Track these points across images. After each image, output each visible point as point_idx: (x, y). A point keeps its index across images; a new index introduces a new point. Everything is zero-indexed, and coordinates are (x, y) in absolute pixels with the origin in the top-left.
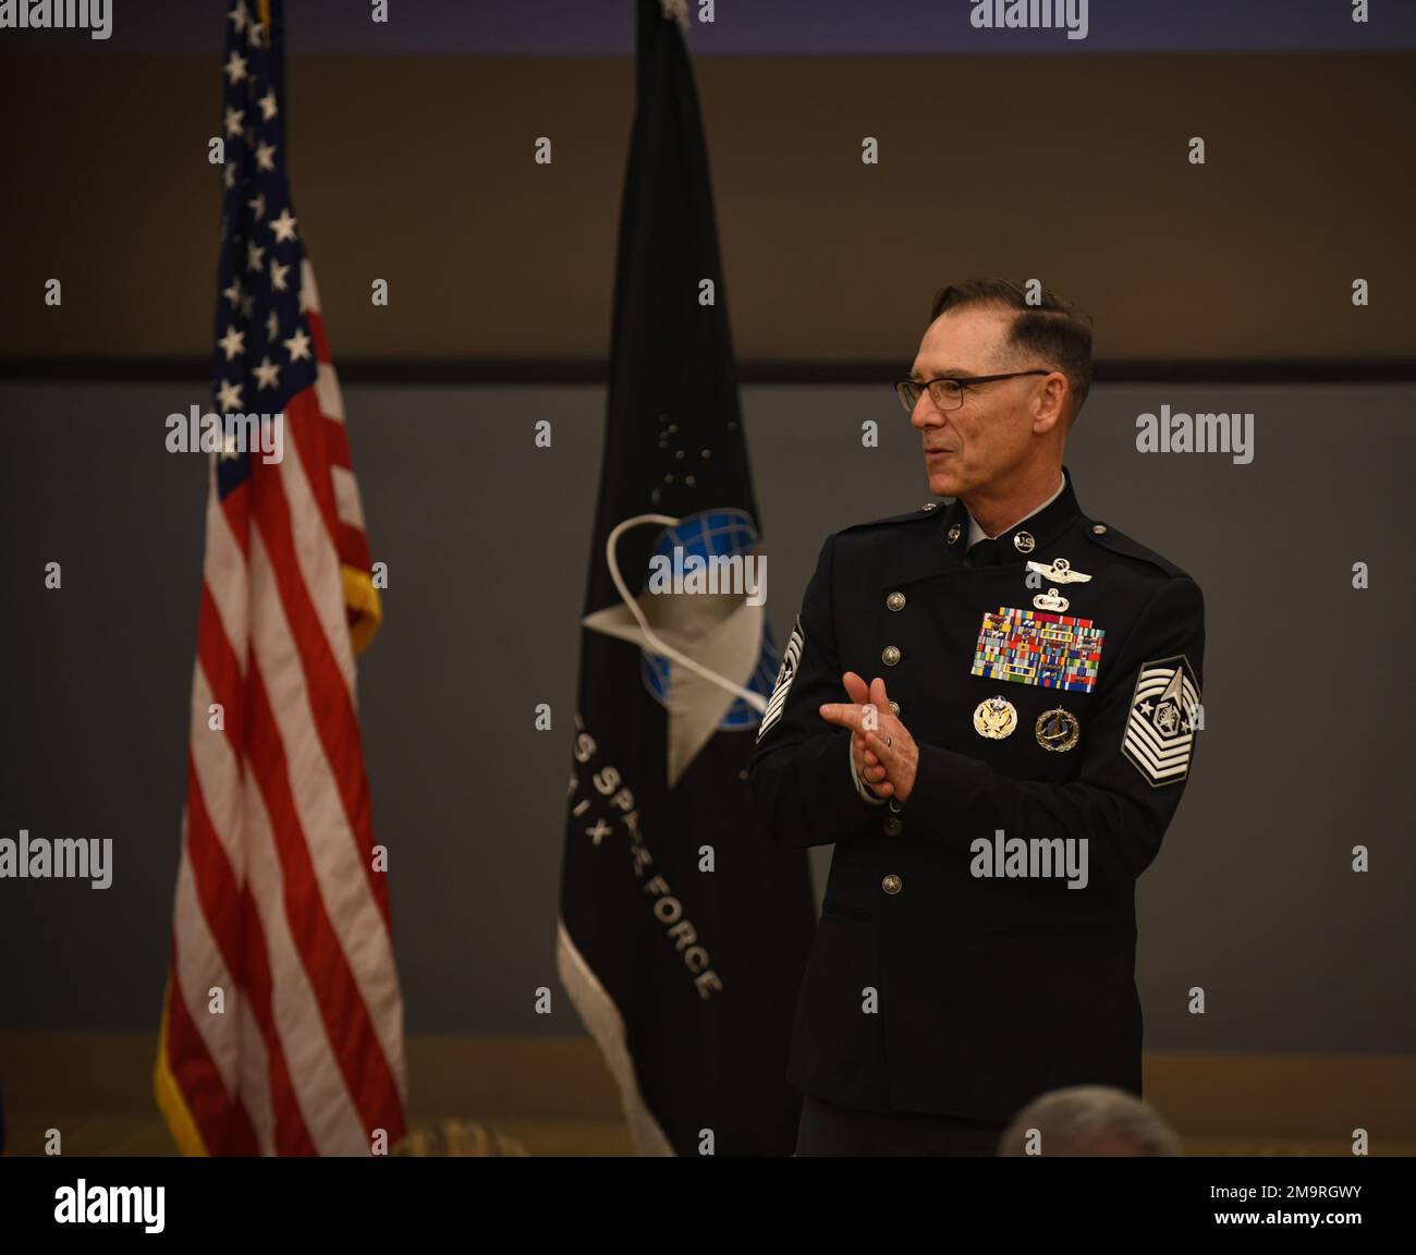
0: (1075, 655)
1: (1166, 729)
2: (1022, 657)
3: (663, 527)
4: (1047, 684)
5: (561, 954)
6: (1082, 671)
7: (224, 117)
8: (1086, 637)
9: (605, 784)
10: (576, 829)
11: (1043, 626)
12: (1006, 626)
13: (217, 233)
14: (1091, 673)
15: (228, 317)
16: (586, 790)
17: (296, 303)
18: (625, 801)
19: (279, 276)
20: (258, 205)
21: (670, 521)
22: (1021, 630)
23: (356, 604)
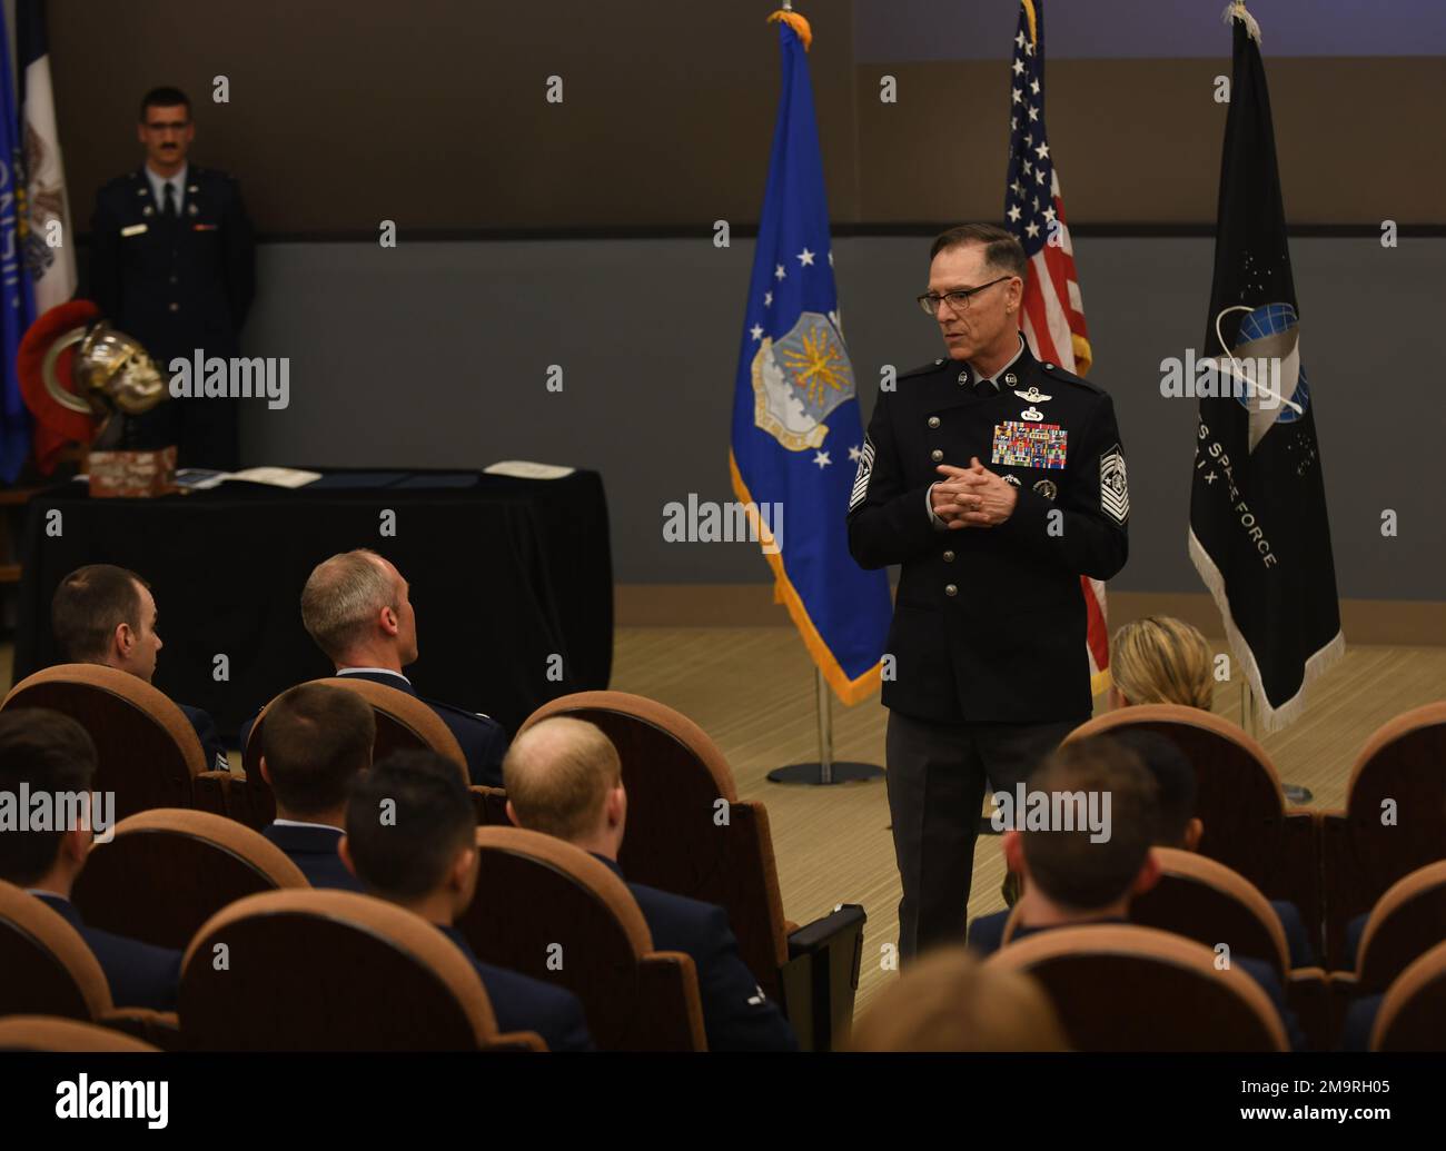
0: (1051, 447)
1: (1119, 489)
2: (1021, 451)
3: (1247, 312)
4: (1038, 466)
5: (1190, 543)
6: (1057, 456)
7: (1012, 93)
8: (1056, 435)
9: (1214, 452)
10: (1199, 475)
11: (1031, 431)
12: (1009, 433)
13: (1006, 154)
14: (1063, 457)
15: (1012, 199)
16: (1204, 455)
17: (1049, 192)
18: (1225, 461)
19: (1040, 177)
20: (1029, 140)
21: (1251, 310)
22: (1018, 434)
23: (1079, 354)
